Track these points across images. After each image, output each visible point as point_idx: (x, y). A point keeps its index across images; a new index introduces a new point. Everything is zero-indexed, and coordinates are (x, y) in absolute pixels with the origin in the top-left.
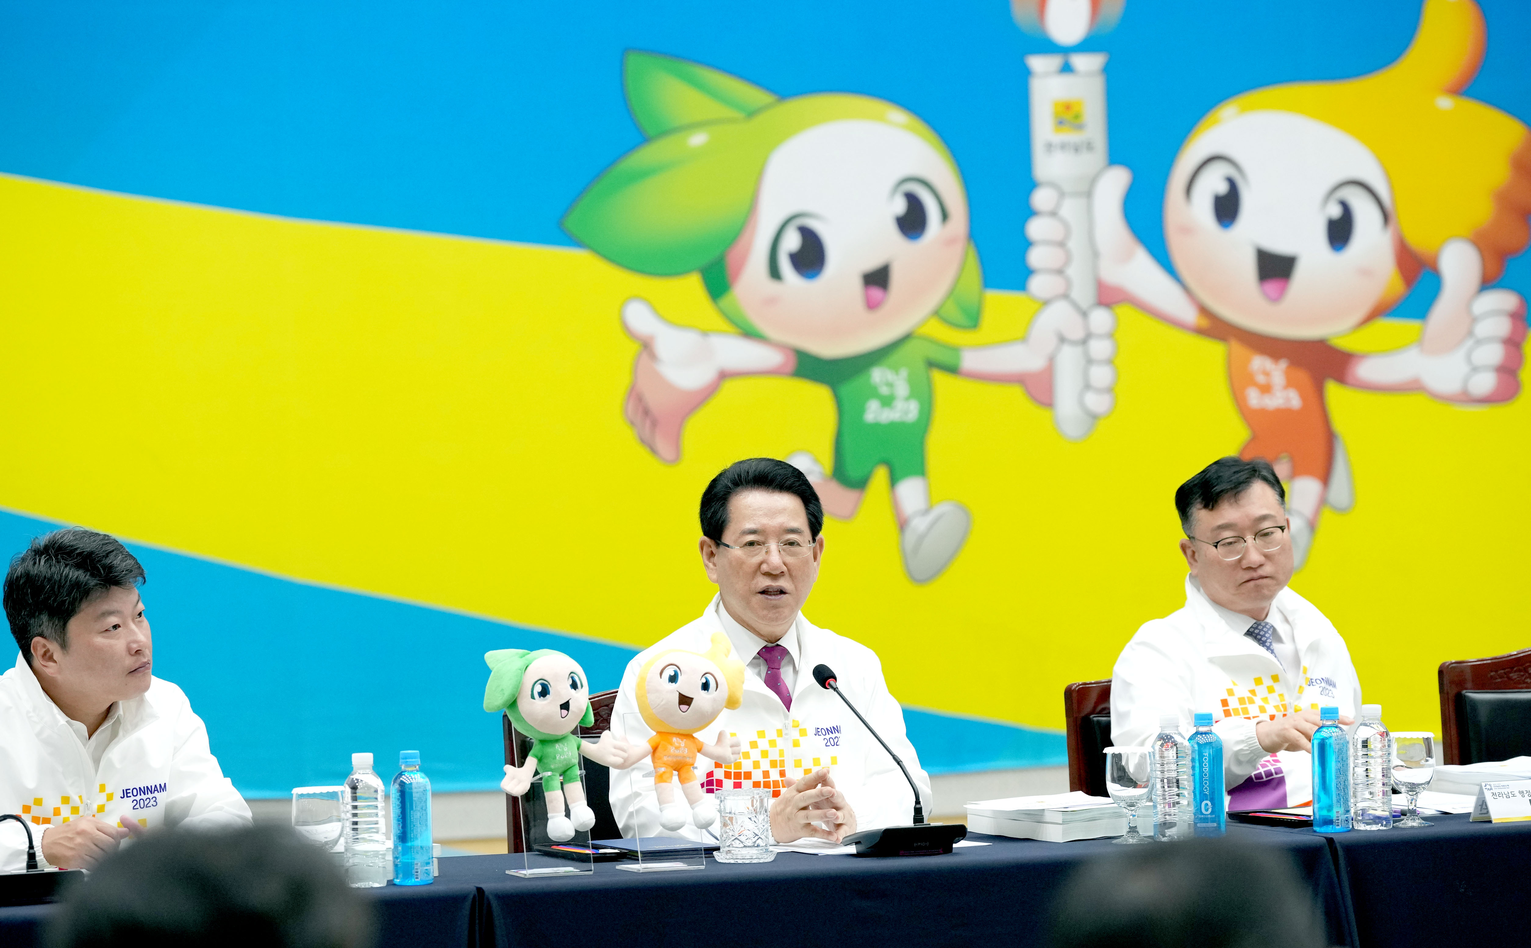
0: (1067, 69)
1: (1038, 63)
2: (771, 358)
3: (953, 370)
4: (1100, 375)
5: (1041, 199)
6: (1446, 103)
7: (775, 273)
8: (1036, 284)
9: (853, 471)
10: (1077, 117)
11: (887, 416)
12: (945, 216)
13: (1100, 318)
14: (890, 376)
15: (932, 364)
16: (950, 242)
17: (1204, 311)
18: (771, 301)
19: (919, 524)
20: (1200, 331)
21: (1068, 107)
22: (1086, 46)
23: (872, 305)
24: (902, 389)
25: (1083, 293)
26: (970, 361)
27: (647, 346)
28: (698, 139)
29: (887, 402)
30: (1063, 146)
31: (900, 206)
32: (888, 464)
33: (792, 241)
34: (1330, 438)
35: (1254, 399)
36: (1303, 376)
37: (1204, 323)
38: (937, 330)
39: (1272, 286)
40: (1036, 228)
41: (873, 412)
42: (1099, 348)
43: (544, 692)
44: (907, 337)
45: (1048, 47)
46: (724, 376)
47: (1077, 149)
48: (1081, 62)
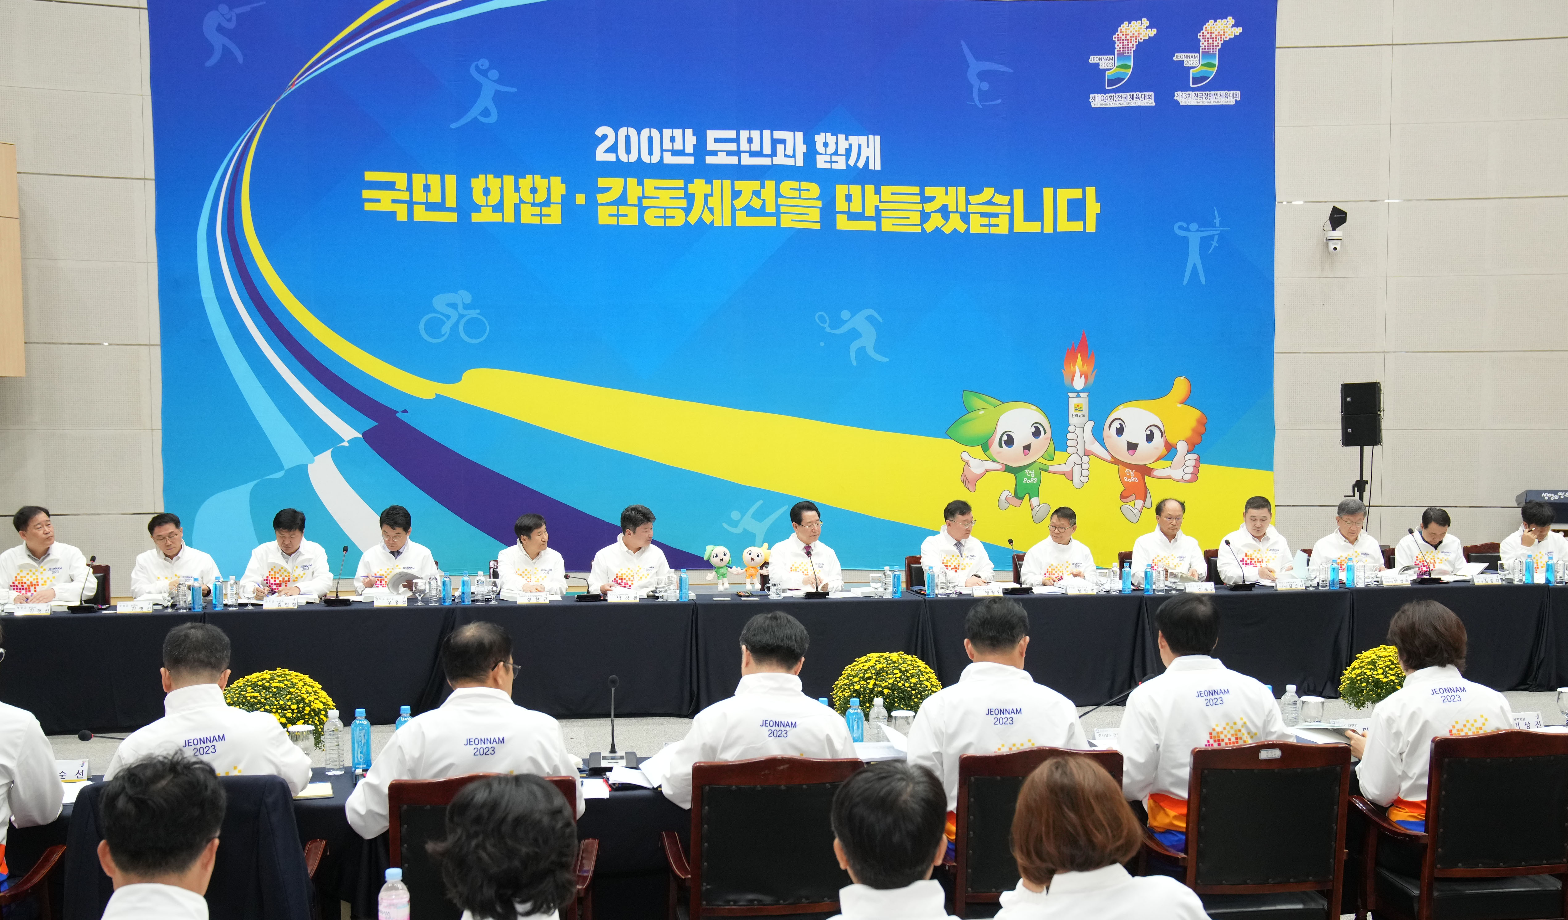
0: (1078, 396)
1: (1070, 395)
2: (999, 467)
3: (1046, 471)
4: (1085, 473)
5: (1071, 429)
6: (1180, 405)
7: (1001, 446)
8: (1069, 450)
9: (1020, 495)
10: (1081, 408)
11: (1028, 482)
12: (1045, 432)
13: (1085, 459)
14: (1030, 472)
15: (1040, 469)
16: (1047, 439)
17: (1113, 457)
18: (999, 453)
19: (1037, 509)
20: (1111, 462)
21: (1078, 406)
22: (1083, 391)
23: (1025, 454)
24: (1033, 475)
25: (1081, 453)
26: (1051, 469)
27: (967, 463)
28: (981, 412)
29: (1029, 478)
30: (1077, 415)
31: (1033, 430)
32: (1029, 494)
33: (1005, 438)
34: (1146, 490)
35: (1126, 479)
36: (1139, 474)
37: (1113, 460)
38: (1042, 460)
39: (1131, 451)
40: (1069, 436)
41: (1025, 480)
42: (1085, 466)
43: (716, 556)
44: (1035, 462)
45: (1074, 391)
46: (987, 471)
47: (1080, 416)
48: (1081, 394)
